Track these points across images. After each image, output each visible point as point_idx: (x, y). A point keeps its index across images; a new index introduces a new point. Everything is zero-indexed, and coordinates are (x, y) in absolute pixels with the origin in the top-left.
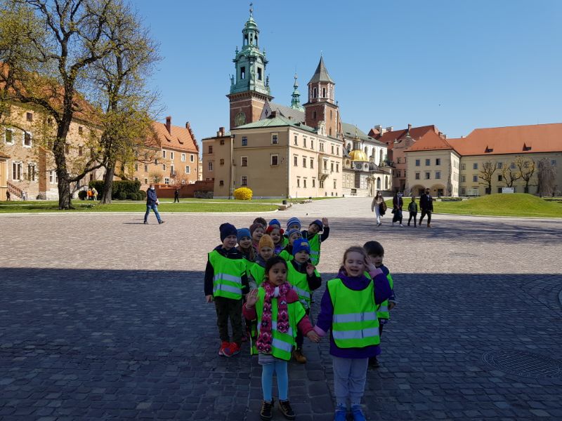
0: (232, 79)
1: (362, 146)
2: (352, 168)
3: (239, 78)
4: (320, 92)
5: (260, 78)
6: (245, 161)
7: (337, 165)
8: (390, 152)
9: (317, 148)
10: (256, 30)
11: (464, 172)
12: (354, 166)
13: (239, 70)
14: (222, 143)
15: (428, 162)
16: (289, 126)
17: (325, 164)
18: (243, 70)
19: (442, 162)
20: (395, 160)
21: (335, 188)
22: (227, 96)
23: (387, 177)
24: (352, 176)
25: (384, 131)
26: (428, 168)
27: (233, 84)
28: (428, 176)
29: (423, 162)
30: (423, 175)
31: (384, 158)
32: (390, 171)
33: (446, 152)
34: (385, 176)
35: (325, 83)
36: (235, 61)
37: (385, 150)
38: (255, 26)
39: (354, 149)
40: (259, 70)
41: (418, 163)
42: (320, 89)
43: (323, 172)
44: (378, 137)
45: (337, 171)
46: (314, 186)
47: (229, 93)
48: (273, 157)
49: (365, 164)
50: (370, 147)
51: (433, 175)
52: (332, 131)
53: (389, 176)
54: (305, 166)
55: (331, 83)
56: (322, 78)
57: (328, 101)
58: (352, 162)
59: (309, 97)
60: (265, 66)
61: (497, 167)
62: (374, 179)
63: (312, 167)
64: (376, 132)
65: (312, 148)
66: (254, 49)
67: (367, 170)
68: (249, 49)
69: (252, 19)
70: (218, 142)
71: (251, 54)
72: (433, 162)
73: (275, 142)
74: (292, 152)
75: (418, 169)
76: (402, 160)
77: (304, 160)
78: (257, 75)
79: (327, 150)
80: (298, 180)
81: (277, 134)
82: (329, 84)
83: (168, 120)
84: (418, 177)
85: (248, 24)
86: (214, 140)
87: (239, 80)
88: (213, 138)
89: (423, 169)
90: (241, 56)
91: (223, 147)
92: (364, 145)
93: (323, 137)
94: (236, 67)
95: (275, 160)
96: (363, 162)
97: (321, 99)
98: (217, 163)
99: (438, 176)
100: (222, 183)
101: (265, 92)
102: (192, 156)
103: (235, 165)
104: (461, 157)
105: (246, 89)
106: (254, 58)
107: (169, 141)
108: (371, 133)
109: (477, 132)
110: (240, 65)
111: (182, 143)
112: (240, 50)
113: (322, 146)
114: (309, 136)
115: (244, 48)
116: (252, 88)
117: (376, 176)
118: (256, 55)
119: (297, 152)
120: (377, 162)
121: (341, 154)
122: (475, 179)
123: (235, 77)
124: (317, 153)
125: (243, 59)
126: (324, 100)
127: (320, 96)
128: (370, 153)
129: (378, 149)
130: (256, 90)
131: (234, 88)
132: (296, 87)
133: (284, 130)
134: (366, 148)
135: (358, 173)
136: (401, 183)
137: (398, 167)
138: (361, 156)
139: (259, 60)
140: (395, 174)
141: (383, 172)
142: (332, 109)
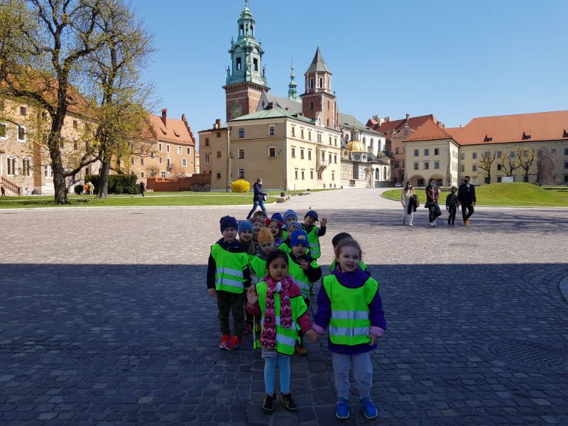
0: (228, 70)
1: (361, 137)
2: (350, 158)
3: (235, 69)
4: (317, 82)
5: (256, 69)
6: (242, 153)
7: (335, 156)
8: (388, 143)
9: (314, 139)
10: (251, 21)
11: (463, 162)
12: (352, 156)
13: (235, 61)
14: (219, 135)
15: (427, 153)
16: (286, 117)
17: (323, 155)
18: (239, 60)
19: (440, 152)
20: (393, 150)
21: (333, 179)
22: (223, 87)
23: (385, 168)
24: (351, 166)
25: (382, 121)
26: (427, 158)
27: (229, 74)
28: (427, 166)
29: (421, 153)
30: (421, 166)
31: (382, 149)
32: (389, 161)
33: (445, 142)
34: (383, 166)
35: (322, 73)
36: (232, 52)
37: (383, 141)
38: (250, 16)
39: (352, 140)
40: (255, 61)
41: (416, 153)
42: (317, 79)
43: (321, 163)
44: (376, 127)
45: (336, 162)
46: (312, 177)
47: (225, 85)
48: (271, 149)
49: (363, 155)
50: (368, 138)
51: (432, 165)
52: (330, 121)
53: (387, 167)
54: (302, 158)
55: (328, 73)
56: (320, 68)
57: (326, 91)
58: (350, 153)
59: (306, 88)
60: (261, 56)
61: (496, 156)
62: (373, 170)
63: (310, 158)
64: (374, 122)
65: (310, 139)
66: (250, 40)
67: (366, 161)
68: (245, 39)
69: (247, 9)
70: (215, 135)
71: (247, 44)
72: (432, 152)
73: (272, 134)
74: (289, 143)
75: (416, 159)
76: (401, 151)
77: (302, 151)
78: (253, 66)
79: (325, 141)
80: (296, 172)
81: (274, 126)
82: (326, 75)
83: (164, 113)
84: (416, 167)
85: (244, 14)
86: (210, 132)
87: (235, 71)
88: (209, 130)
89: (421, 159)
90: (237, 46)
91: (219, 139)
92: (362, 136)
93: (320, 128)
94: (232, 58)
95: (272, 152)
96: (361, 153)
97: (318, 89)
98: (214, 156)
99: (437, 166)
100: (219, 176)
101: (262, 83)
102: (188, 149)
103: (232, 158)
104: (460, 146)
105: (242, 80)
106: (250, 49)
107: (165, 134)
108: (369, 124)
109: (476, 121)
110: (236, 56)
111: (178, 136)
112: (236, 40)
113: (319, 137)
114: (307, 128)
115: (240, 38)
116: (248, 79)
117: (375, 167)
118: (252, 45)
119: (295, 143)
120: (375, 153)
121: (339, 145)
122: (474, 169)
123: (231, 68)
124: (315, 144)
125: (238, 50)
126: (322, 90)
127: (317, 86)
128: (368, 144)
129: (376, 139)
130: (253, 81)
131: (229, 79)
132: (292, 78)
133: (281, 121)
134: (364, 139)
135: (356, 165)
136: (400, 173)
137: (397, 157)
138: (359, 146)
139: (255, 50)
140: (394, 165)
141: (382, 163)
142: (330, 99)
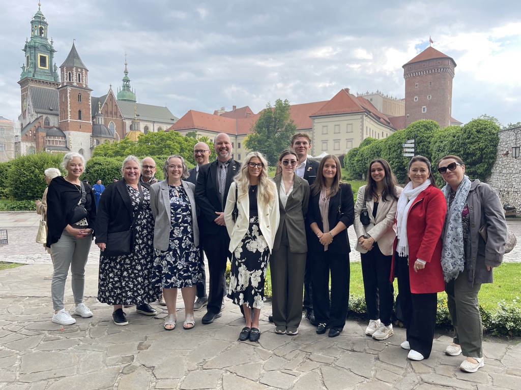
0: (23, 68)
3: (27, 66)
5: (44, 66)
40: (43, 60)
42: (65, 73)
47: (20, 80)
56: (68, 63)
71: (32, 44)
78: (40, 63)
82: (74, 69)
94: (26, 56)
106: (35, 47)
116: (30, 75)
118: (38, 44)
125: (27, 49)
126: (70, 84)
127: (66, 80)
130: (36, 76)
131: (22, 75)
139: (41, 49)
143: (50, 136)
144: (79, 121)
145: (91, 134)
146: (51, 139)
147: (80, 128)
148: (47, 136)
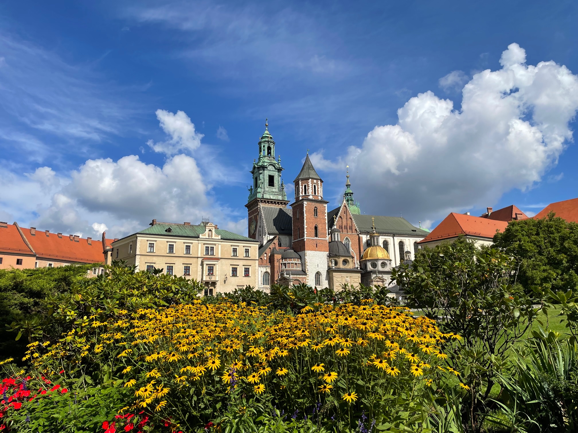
0: (251, 190)
4: (301, 190)
5: (271, 185)
7: (248, 269)
9: (198, 252)
10: (268, 142)
13: (255, 181)
16: (137, 233)
17: (211, 269)
22: (246, 206)
27: (250, 194)
35: (306, 180)
40: (271, 179)
42: (301, 187)
43: (207, 278)
45: (246, 275)
47: (247, 203)
57: (311, 197)
60: (279, 172)
63: (187, 274)
65: (188, 253)
71: (260, 164)
74: (139, 260)
77: (171, 267)
78: (267, 182)
79: (218, 252)
81: (131, 244)
82: (310, 180)
87: (255, 189)
92: (397, 240)
93: (211, 240)
94: (253, 178)
97: (302, 196)
101: (279, 198)
105: (256, 197)
106: (264, 167)
110: (255, 176)
113: (209, 250)
114: (181, 241)
116: (258, 195)
118: (266, 164)
119: (154, 259)
121: (255, 256)
124: (198, 258)
125: (256, 170)
126: (305, 197)
130: (265, 197)
131: (250, 197)
132: (348, 186)
135: (366, 274)
139: (271, 168)
142: (318, 205)
143: (286, 259)
144: (315, 238)
145: (328, 253)
146: (286, 262)
147: (316, 247)
148: (282, 258)
